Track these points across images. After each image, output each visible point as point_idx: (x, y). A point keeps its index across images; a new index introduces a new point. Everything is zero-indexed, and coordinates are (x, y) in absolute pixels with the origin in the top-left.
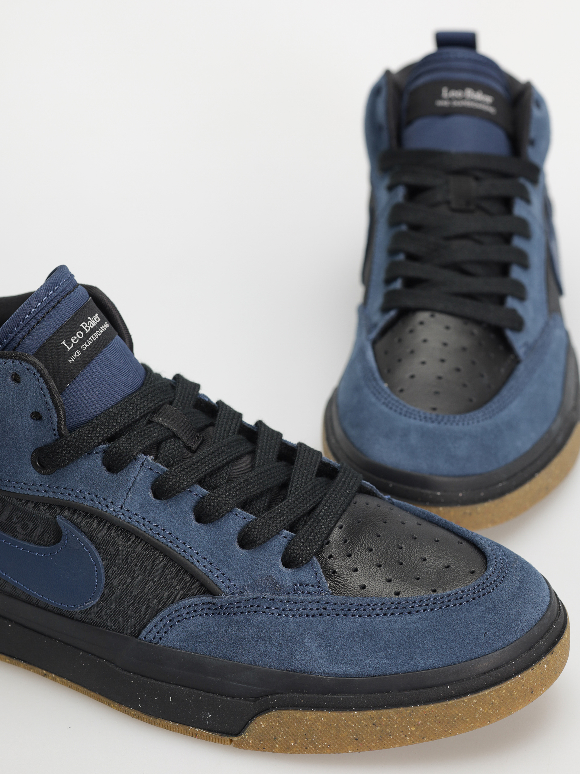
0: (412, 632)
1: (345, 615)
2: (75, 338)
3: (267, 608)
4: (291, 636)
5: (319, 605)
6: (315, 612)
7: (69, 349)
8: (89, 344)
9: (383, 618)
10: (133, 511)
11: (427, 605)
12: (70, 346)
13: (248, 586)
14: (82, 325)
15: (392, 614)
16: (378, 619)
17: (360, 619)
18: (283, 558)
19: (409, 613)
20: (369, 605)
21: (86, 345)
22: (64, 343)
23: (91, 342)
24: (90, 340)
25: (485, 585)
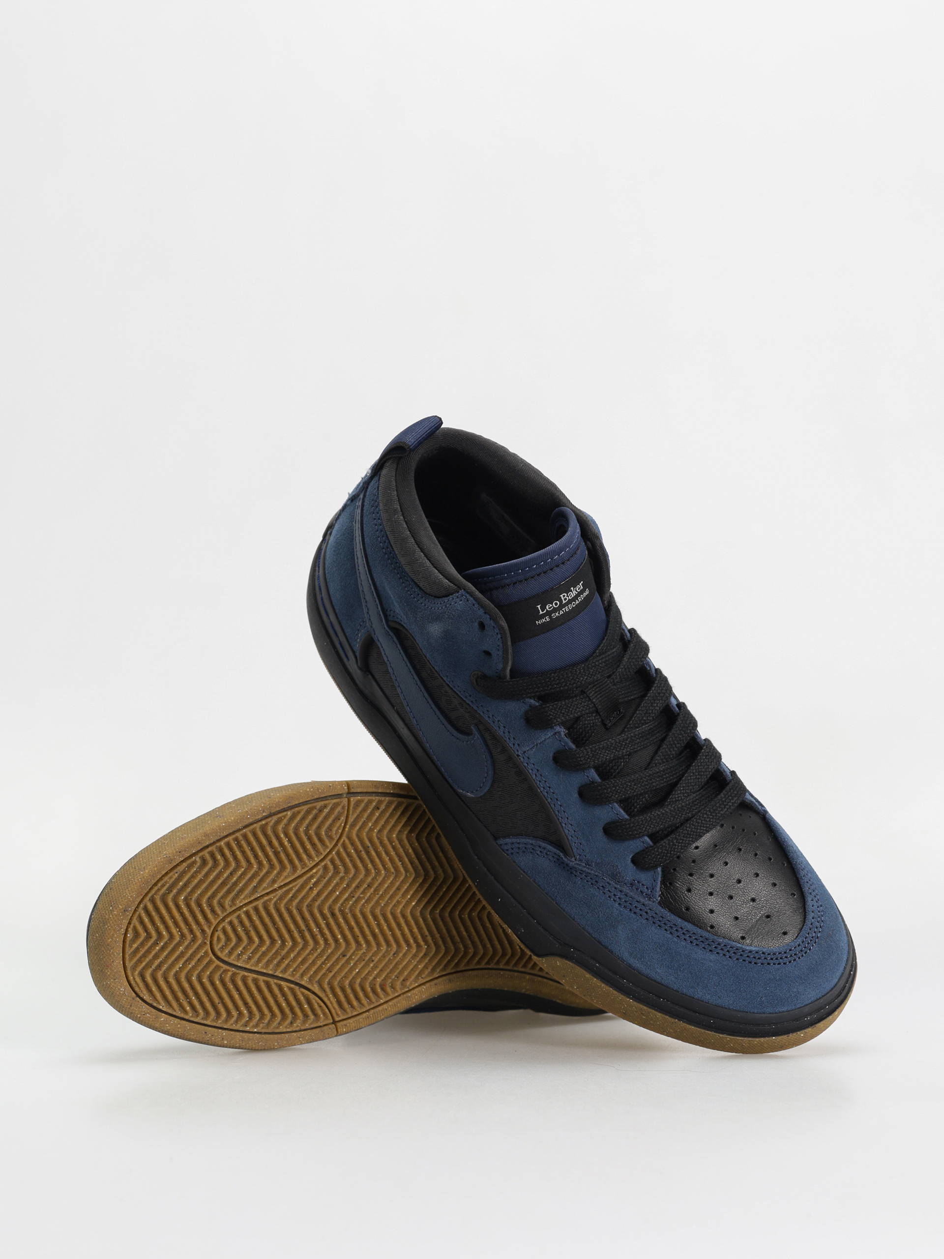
0: (704, 968)
1: (659, 926)
2: (551, 605)
3: (603, 886)
4: (610, 918)
5: (643, 908)
6: (638, 911)
7: (541, 613)
8: (561, 614)
9: (688, 944)
10: (532, 761)
11: (728, 951)
12: (542, 612)
13: (595, 863)
14: (562, 596)
15: (697, 945)
16: (683, 943)
17: (670, 936)
18: (633, 857)
19: (710, 951)
20: (682, 928)
21: (557, 614)
22: (539, 606)
23: (563, 613)
24: (563, 611)
25: (785, 955)
